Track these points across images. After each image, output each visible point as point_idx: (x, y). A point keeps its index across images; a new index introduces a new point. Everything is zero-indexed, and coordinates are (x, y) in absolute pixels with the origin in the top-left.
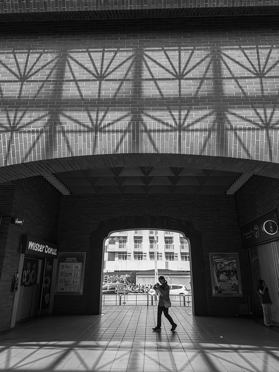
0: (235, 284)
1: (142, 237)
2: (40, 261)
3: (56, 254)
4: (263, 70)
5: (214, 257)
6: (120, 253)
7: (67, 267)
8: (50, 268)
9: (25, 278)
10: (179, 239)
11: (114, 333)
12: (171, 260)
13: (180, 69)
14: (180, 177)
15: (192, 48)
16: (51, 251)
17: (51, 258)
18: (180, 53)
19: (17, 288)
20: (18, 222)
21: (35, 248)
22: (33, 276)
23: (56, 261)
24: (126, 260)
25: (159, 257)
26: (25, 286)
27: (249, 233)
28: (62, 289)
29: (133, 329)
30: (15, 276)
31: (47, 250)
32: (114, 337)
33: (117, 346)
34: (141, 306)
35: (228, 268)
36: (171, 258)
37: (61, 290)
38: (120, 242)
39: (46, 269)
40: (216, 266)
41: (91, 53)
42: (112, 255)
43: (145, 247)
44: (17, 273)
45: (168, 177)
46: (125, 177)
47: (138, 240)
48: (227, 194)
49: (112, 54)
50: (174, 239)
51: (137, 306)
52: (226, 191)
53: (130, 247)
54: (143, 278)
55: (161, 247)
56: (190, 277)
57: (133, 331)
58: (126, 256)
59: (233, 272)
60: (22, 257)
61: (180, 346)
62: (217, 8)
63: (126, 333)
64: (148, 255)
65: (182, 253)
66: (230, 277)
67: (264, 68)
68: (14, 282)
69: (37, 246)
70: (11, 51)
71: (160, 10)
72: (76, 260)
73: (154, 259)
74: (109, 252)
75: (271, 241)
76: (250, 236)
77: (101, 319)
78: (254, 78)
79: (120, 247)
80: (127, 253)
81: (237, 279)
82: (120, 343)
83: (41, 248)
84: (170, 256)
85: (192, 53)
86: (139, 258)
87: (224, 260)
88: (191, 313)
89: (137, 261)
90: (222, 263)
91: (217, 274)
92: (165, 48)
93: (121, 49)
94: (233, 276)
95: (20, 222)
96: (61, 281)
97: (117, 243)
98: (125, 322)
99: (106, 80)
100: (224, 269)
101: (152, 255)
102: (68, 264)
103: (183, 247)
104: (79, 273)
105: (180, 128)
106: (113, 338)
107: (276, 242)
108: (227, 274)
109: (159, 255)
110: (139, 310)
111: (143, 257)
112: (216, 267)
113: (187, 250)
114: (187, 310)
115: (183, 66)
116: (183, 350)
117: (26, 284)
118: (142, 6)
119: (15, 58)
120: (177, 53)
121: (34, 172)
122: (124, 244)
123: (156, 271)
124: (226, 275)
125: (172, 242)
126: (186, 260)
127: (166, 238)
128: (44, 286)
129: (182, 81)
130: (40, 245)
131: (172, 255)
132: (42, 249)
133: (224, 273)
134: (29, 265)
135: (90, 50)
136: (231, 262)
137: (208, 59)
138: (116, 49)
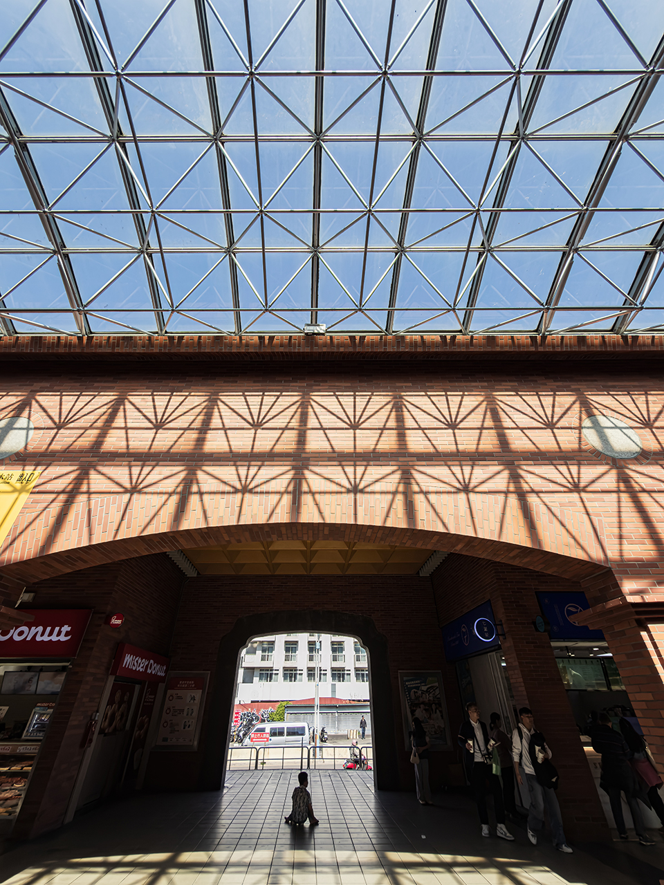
0: (439, 727)
1: (297, 642)
2: (137, 687)
3: (163, 674)
4: (455, 421)
5: (405, 679)
6: (261, 669)
7: (179, 698)
8: (150, 700)
9: (107, 720)
10: (353, 645)
11: (241, 831)
12: (340, 681)
13: (355, 418)
14: (356, 551)
15: (370, 393)
16: (157, 670)
17: (154, 681)
18: (355, 398)
19: (91, 741)
20: (116, 621)
21: (134, 665)
22: (122, 715)
23: (162, 686)
24: (270, 681)
25: (322, 676)
26: (105, 735)
27: (455, 637)
28: (165, 740)
29: (275, 822)
30: (93, 718)
31: (150, 668)
32: (242, 841)
33: (245, 862)
34: (290, 771)
35: (428, 696)
36: (339, 677)
37: (163, 741)
38: (264, 651)
39: (144, 702)
40: (409, 694)
41: (247, 397)
42: (250, 671)
43: (301, 660)
44: (97, 711)
45: (339, 550)
46: (277, 552)
47: (291, 647)
48: (421, 575)
49: (274, 399)
50: (346, 645)
51: (283, 771)
52: (419, 572)
53: (277, 660)
54: (296, 713)
55: (325, 660)
56: (369, 711)
57: (274, 826)
58: (271, 674)
59: (436, 704)
60: (111, 680)
61: (354, 860)
62: (397, 352)
63: (263, 830)
64: (305, 673)
65: (357, 669)
66: (430, 715)
67: (456, 418)
68: (89, 728)
69: (137, 662)
70: (150, 393)
71: (333, 353)
72: (193, 686)
73: (314, 679)
74: (246, 668)
75: (488, 650)
76: (457, 642)
77: (223, 801)
78: (445, 429)
79: (263, 659)
80: (272, 670)
81: (442, 716)
82: (250, 854)
83: (142, 665)
84: (339, 674)
85: (370, 399)
86: (291, 677)
87: (420, 683)
88: (371, 785)
89: (288, 683)
90: (417, 688)
91: (410, 708)
92: (337, 393)
93: (284, 394)
94: (436, 713)
95: (119, 622)
96: (165, 725)
97: (259, 653)
98: (263, 807)
99: (263, 429)
100: (421, 700)
101: (311, 672)
102: (180, 693)
103: (358, 659)
104: (196, 709)
105: (355, 490)
106: (240, 842)
107: (494, 653)
108: (427, 708)
109: (322, 674)
110: (287, 780)
111: (298, 675)
112: (409, 696)
113: (364, 664)
114: (364, 778)
115: (358, 414)
116: (359, 869)
117: (106, 731)
118: (312, 348)
119: (154, 401)
120: (352, 399)
121: (153, 549)
122: (270, 654)
123: (317, 702)
124: (425, 710)
125: (342, 650)
126: (363, 681)
127: (333, 643)
128: (136, 733)
129: (357, 431)
130: (142, 660)
131: (341, 672)
132: (142, 667)
133: (422, 706)
134: (118, 695)
135: (246, 394)
136: (432, 687)
137: (389, 406)
138: (279, 393)
